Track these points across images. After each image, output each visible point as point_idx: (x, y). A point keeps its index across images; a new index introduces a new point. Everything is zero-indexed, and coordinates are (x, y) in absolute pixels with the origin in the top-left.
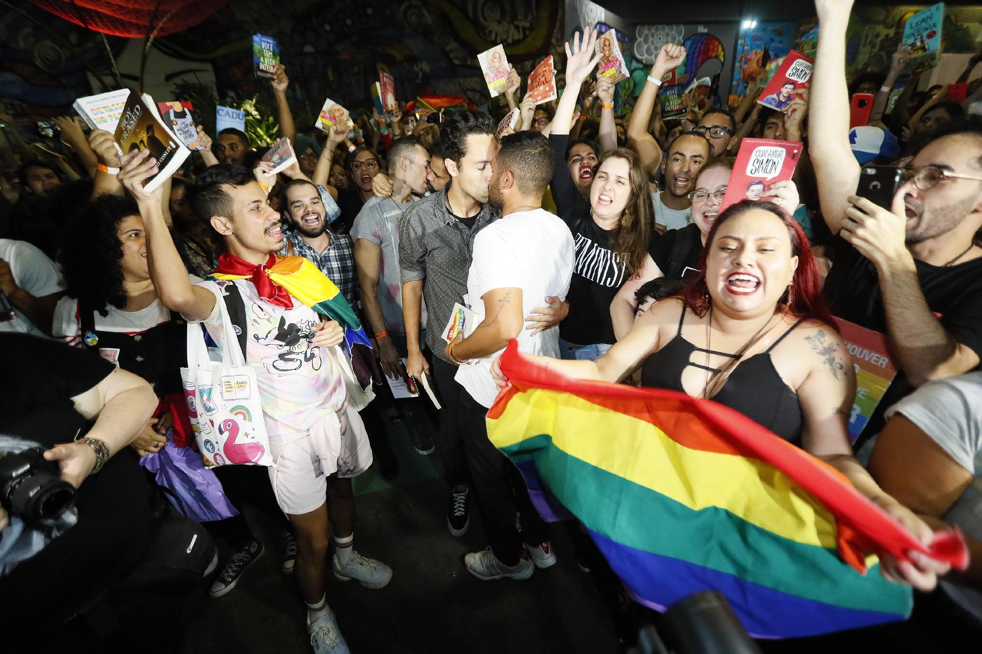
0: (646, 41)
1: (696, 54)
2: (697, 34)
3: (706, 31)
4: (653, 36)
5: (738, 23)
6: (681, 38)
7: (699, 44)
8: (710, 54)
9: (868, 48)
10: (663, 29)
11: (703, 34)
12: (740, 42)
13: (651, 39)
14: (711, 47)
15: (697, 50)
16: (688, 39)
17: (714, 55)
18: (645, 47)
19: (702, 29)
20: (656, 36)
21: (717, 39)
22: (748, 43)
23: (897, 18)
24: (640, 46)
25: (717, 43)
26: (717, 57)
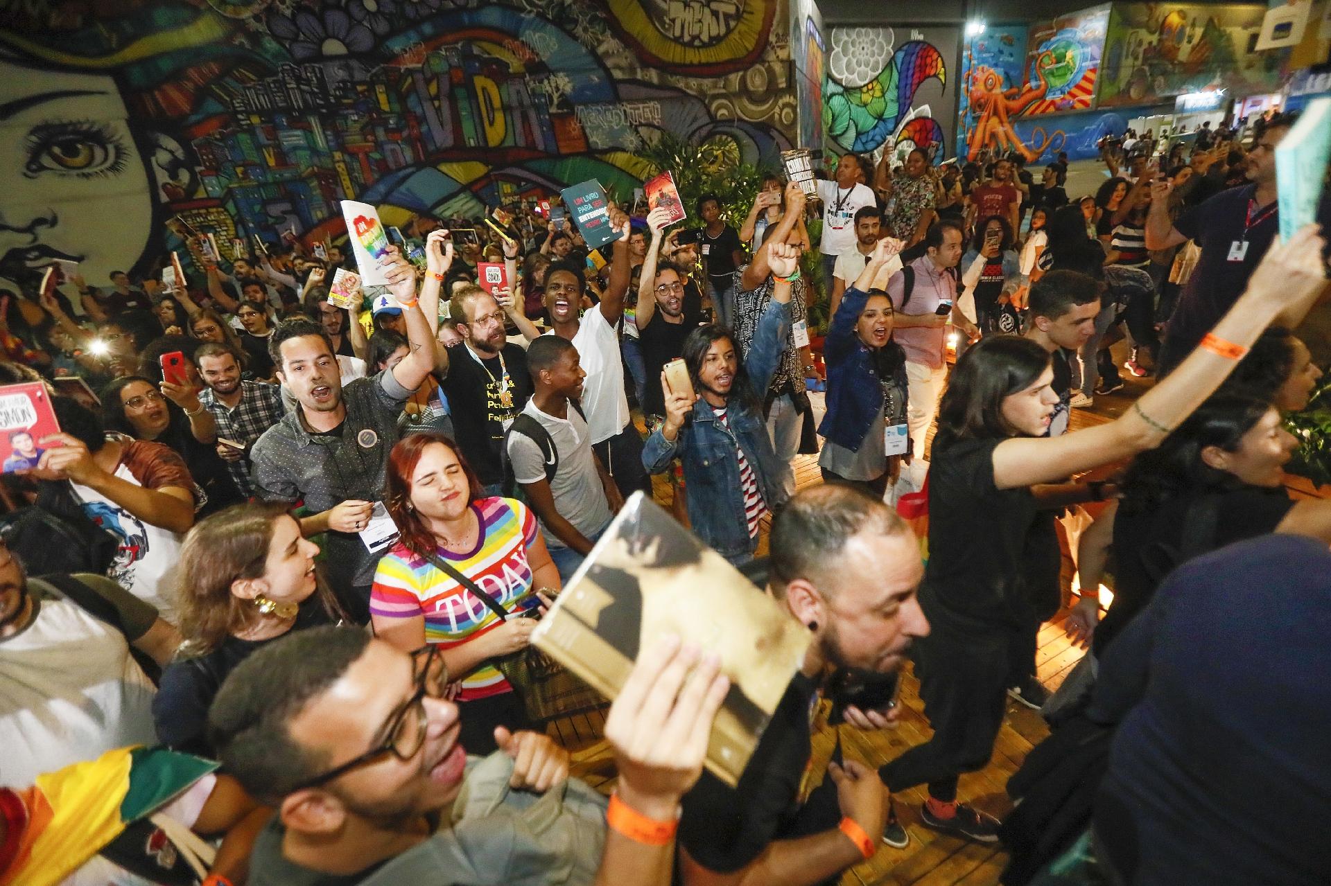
0: (845, 52)
1: (911, 72)
2: (910, 43)
3: (921, 37)
4: (853, 44)
5: (960, 27)
6: (890, 48)
7: (913, 58)
8: (927, 70)
9: (1130, 61)
10: (867, 35)
11: (918, 42)
12: (965, 54)
13: (852, 49)
14: (928, 61)
15: (912, 65)
16: (900, 49)
17: (932, 73)
18: (845, 60)
19: (916, 35)
20: (857, 45)
21: (936, 50)
22: (975, 55)
23: (1161, 20)
24: (837, 59)
25: (935, 56)
26: (936, 76)
